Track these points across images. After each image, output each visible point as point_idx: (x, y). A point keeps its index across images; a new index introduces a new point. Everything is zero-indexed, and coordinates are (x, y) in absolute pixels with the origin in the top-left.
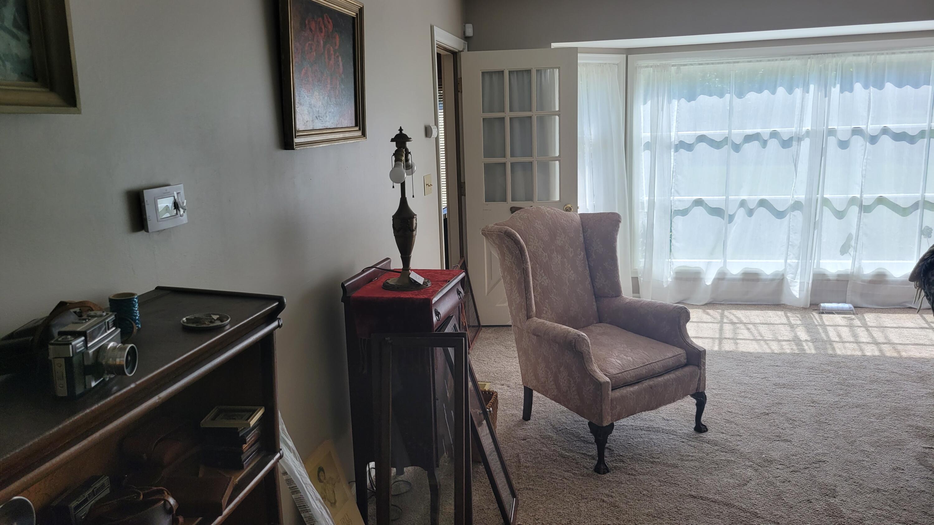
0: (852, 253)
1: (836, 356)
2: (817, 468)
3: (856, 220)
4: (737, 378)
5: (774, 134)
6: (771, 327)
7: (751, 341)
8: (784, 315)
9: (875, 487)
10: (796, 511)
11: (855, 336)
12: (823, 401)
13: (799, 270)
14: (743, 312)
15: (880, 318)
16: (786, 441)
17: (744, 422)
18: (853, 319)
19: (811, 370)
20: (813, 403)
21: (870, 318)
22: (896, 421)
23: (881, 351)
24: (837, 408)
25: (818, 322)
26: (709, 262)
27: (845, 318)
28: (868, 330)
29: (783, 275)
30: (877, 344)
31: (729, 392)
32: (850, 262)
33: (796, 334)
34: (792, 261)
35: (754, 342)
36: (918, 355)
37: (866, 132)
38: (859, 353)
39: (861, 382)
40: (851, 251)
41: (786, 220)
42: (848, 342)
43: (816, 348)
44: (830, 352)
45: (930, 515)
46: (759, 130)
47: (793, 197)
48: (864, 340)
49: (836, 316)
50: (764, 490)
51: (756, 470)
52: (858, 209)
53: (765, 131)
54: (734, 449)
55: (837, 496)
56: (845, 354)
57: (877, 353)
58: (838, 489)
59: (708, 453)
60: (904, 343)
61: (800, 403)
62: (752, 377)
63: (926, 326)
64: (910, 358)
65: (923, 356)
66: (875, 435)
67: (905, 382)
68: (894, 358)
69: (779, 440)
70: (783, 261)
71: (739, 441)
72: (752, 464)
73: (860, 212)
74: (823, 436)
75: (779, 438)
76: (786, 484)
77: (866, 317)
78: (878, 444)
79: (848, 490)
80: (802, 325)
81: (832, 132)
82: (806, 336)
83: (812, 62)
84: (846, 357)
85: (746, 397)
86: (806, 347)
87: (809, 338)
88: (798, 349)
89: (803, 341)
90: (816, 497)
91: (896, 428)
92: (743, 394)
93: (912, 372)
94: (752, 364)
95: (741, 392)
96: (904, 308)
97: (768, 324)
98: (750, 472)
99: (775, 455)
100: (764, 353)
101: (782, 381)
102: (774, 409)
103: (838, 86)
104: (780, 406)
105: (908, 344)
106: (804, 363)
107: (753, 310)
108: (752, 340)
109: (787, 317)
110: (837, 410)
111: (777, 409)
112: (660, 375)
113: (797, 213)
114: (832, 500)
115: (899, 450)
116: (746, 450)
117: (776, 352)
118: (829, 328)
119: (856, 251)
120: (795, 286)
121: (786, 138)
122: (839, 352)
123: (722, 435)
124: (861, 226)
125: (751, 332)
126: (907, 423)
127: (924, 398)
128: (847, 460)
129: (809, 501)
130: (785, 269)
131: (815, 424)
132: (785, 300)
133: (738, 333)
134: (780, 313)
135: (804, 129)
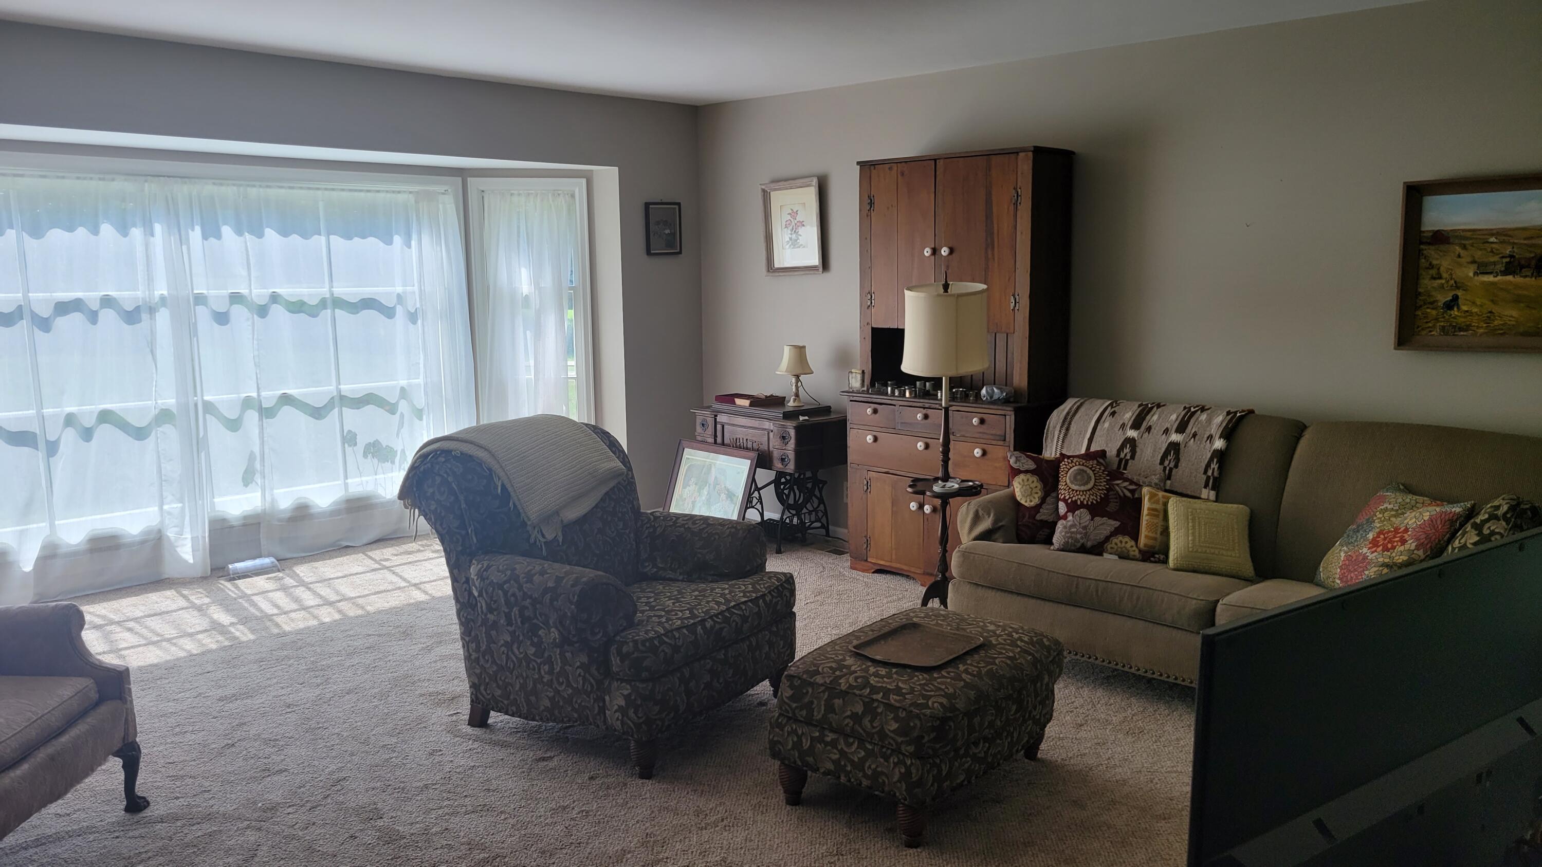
0: (259, 481)
1: (285, 634)
2: (340, 791)
3: (257, 431)
4: (154, 709)
5: (107, 302)
6: (167, 617)
7: (145, 648)
8: (177, 595)
9: (421, 784)
10: (344, 857)
11: (297, 600)
12: (301, 700)
13: (187, 518)
14: (105, 604)
15: (316, 568)
16: (281, 771)
17: (203, 768)
18: (282, 578)
19: (262, 663)
20: (289, 707)
21: (303, 570)
22: (404, 695)
23: (340, 611)
24: (324, 703)
25: (235, 594)
26: (22, 532)
27: (268, 579)
28: (309, 589)
29: (160, 531)
30: (331, 604)
31: (154, 734)
32: (258, 494)
33: (211, 618)
34: (172, 506)
35: (151, 647)
36: (387, 606)
37: (249, 299)
38: (315, 623)
39: (336, 659)
40: (259, 480)
41: (150, 442)
42: (291, 611)
43: (253, 631)
44: (275, 631)
45: (494, 791)
46: (79, 295)
47: (156, 403)
48: (312, 603)
49: (255, 579)
50: (285, 851)
51: (260, 829)
52: (257, 414)
53: (92, 296)
54: (209, 814)
55: (383, 814)
56: (297, 628)
57: (337, 616)
58: (379, 806)
59: (170, 837)
60: (362, 594)
61: (270, 714)
62: (177, 700)
63: (377, 566)
64: (380, 612)
65: (394, 605)
66: (388, 721)
67: (389, 644)
68: (361, 616)
69: (269, 775)
70: (156, 508)
71: (210, 799)
72: (248, 823)
73: (261, 419)
74: (325, 746)
75: (268, 771)
76: (312, 829)
77: (298, 572)
78: (398, 731)
79: (391, 801)
80: (213, 603)
81: (200, 299)
82: (229, 618)
83: (151, 187)
84: (299, 632)
85: (185, 732)
86: (237, 634)
87: (234, 620)
88: (227, 639)
89: (229, 626)
90: (358, 828)
91: (407, 704)
92: (177, 730)
93: (391, 628)
94: (167, 681)
95: (173, 728)
96: (339, 549)
97: (160, 614)
98: (252, 836)
99: (275, 796)
100: (178, 659)
101: (229, 692)
102: (238, 734)
103: (198, 229)
104: (245, 728)
105: (367, 595)
106: (245, 656)
107: (121, 598)
108: (145, 645)
109: (184, 597)
110: (325, 706)
111: (243, 733)
112: (61, 732)
113: (167, 428)
114: (380, 823)
115: (424, 729)
116: (229, 808)
117: (195, 652)
118: (255, 598)
119: (264, 477)
120: (183, 545)
121: (129, 308)
122: (287, 628)
123: (177, 802)
124: (265, 439)
125: (136, 633)
126: (417, 693)
127: (420, 657)
128: (372, 766)
129: (353, 837)
130: (162, 522)
131: (307, 735)
132: (170, 570)
133: (116, 641)
134: (169, 593)
135: (157, 293)
